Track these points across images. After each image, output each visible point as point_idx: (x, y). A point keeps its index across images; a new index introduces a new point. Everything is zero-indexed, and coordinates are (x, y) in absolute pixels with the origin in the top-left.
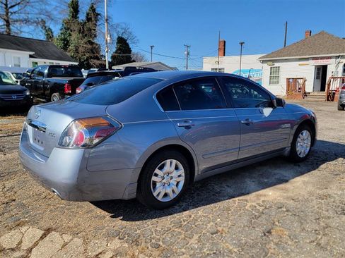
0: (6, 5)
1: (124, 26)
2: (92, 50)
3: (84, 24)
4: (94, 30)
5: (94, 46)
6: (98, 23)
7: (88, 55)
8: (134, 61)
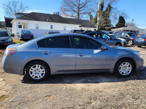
0: (79, 8)
1: (123, 11)
2: (106, 23)
3: (104, 12)
4: (108, 14)
5: (107, 21)
6: (111, 11)
7: (104, 25)
8: (126, 27)
